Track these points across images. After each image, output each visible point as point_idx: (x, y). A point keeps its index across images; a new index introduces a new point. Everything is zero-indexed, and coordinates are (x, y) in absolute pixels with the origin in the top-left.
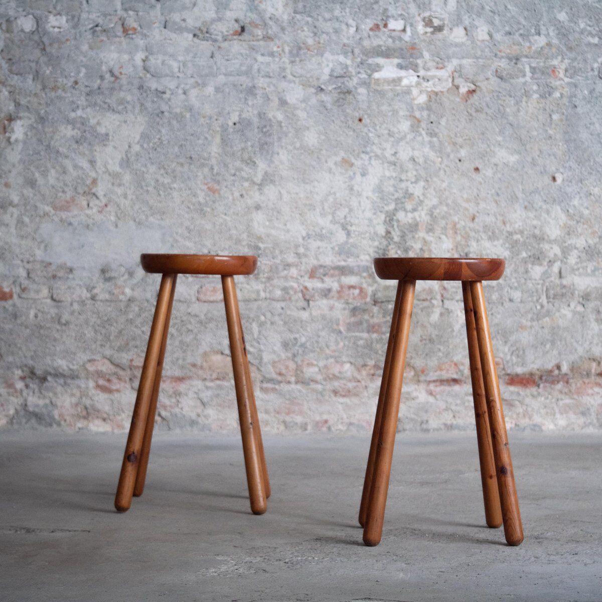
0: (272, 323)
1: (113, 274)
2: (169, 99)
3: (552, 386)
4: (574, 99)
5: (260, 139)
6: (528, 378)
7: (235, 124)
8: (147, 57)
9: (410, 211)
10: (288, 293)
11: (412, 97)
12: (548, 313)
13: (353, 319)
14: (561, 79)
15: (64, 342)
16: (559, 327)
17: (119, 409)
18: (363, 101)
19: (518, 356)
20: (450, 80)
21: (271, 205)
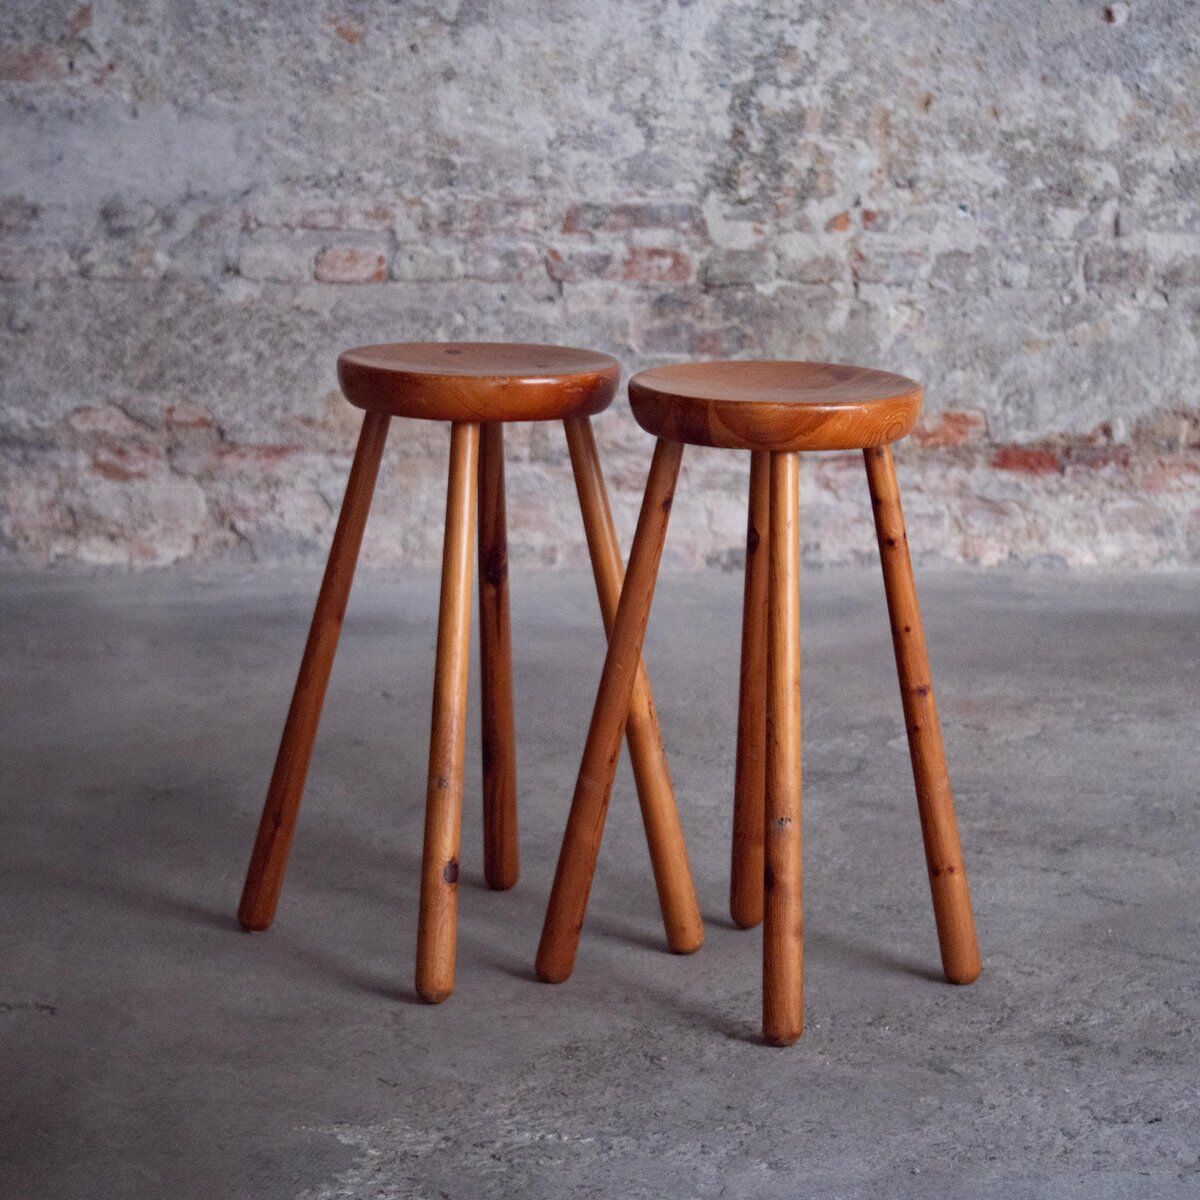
0: (480, 330)
1: (127, 223)
3: (1093, 471)
6: (1041, 454)
9: (787, 86)
10: (515, 265)
12: (1088, 314)
13: (657, 323)
15: (21, 369)
16: (1110, 343)
17: (143, 515)
19: (1019, 406)
21: (478, 70)
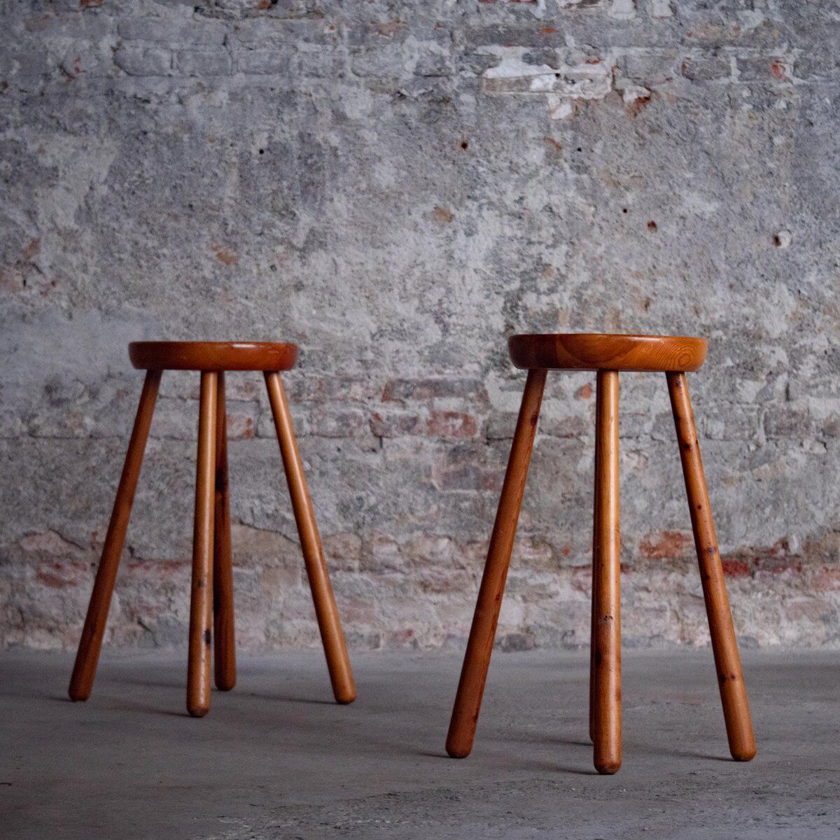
0: (322, 474)
1: (64, 396)
2: (156, 112)
3: (775, 575)
4: (808, 112)
5: (302, 175)
6: (736, 563)
7: (261, 152)
8: (119, 44)
9: (544, 293)
10: (348, 425)
11: (547, 107)
12: (768, 457)
14: (787, 80)
16: (785, 480)
17: (74, 613)
18: (469, 115)
19: (719, 526)
20: (609, 81)
21: (320, 283)
